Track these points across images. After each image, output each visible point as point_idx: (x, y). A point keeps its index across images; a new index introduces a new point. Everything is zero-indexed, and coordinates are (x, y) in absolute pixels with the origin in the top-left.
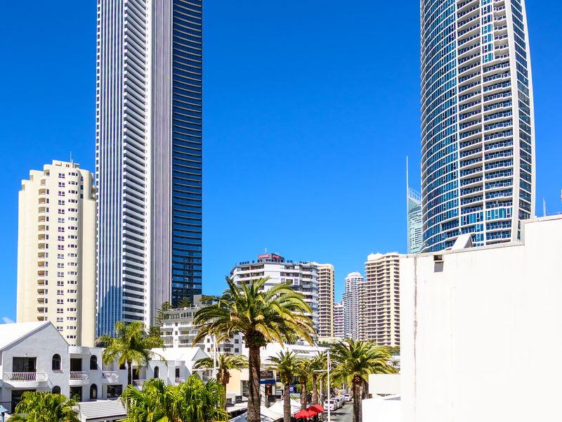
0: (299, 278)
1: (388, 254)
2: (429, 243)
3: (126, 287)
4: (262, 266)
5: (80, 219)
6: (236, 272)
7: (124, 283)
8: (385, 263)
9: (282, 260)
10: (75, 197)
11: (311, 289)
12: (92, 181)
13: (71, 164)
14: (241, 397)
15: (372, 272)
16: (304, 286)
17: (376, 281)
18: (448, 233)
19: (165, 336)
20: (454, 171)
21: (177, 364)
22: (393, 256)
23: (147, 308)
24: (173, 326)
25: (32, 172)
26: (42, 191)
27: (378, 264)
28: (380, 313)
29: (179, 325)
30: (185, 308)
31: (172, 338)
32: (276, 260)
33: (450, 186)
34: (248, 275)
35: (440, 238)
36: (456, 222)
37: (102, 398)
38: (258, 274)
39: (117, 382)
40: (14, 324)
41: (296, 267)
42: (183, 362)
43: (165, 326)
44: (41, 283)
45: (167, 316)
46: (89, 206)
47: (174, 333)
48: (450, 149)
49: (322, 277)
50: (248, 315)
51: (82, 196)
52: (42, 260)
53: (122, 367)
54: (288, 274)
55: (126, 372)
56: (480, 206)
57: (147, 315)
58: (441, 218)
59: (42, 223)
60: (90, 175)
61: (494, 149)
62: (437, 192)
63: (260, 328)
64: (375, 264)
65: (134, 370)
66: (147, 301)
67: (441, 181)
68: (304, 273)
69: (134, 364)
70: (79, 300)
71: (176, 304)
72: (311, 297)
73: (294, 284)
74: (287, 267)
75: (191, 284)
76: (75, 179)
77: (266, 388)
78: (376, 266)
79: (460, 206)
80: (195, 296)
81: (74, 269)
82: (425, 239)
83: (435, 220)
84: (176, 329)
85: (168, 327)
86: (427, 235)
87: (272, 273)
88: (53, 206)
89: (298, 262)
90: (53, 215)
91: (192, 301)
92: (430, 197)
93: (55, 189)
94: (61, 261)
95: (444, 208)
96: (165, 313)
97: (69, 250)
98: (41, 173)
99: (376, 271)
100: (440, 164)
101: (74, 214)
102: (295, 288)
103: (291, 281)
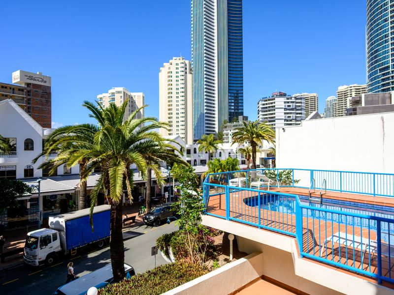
0: (294, 104)
1: (351, 86)
2: (371, 80)
3: (207, 113)
4: (274, 99)
5: (185, 84)
6: (260, 103)
7: (205, 111)
8: (349, 91)
9: (285, 95)
10: (183, 73)
11: (301, 109)
12: (190, 65)
16: (297, 108)
17: (344, 101)
18: (383, 74)
19: (225, 136)
20: (386, 39)
21: (229, 151)
22: (354, 87)
24: (229, 131)
25: (165, 64)
26: (169, 72)
27: (344, 91)
29: (232, 131)
30: (235, 123)
31: (228, 137)
32: (282, 95)
33: (385, 47)
34: (267, 104)
35: (378, 77)
36: (388, 68)
37: (199, 165)
38: (272, 103)
39: (204, 159)
41: (292, 98)
42: (232, 150)
44: (169, 114)
45: (226, 127)
46: (189, 76)
47: (229, 135)
48: (385, 26)
51: (186, 73)
52: (169, 103)
53: (206, 152)
54: (288, 102)
55: (208, 154)
57: (217, 126)
58: (379, 66)
59: (169, 87)
60: (189, 62)
62: (376, 51)
63: (254, 140)
64: (342, 92)
65: (211, 154)
66: (216, 119)
67: (378, 45)
68: (297, 101)
69: (211, 151)
70: (186, 121)
71: (230, 121)
72: (301, 113)
74: (288, 99)
75: (238, 109)
76: (183, 65)
79: (390, 59)
80: (239, 116)
81: (183, 107)
82: (369, 78)
83: (375, 67)
84: (230, 133)
85: (227, 132)
86: (370, 76)
87: (280, 102)
88: (174, 79)
89: (294, 96)
90: (174, 83)
91: (238, 119)
92: (372, 54)
93: (174, 71)
94: (177, 103)
95: (380, 60)
96: (225, 125)
97: (181, 98)
98: (169, 64)
99: (343, 95)
100: (378, 35)
101: (183, 82)
102: (292, 109)
103: (289, 106)
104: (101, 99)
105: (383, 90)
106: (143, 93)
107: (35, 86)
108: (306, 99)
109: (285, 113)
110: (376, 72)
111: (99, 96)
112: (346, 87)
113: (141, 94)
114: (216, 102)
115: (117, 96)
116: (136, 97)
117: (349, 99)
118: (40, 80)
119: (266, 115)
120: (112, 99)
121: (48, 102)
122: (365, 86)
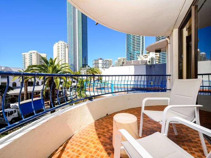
0: (105, 62)
3: (74, 64)
5: (65, 52)
6: (94, 61)
7: (73, 63)
10: (64, 48)
12: (67, 45)
20: (131, 44)
23: (78, 68)
24: (83, 71)
25: (56, 43)
26: (58, 47)
31: (82, 73)
32: (101, 59)
34: (96, 62)
35: (129, 56)
36: (131, 53)
38: (98, 62)
45: (81, 69)
46: (67, 49)
48: (131, 40)
52: (58, 59)
56: (135, 50)
57: (78, 69)
59: (58, 53)
60: (67, 43)
61: (138, 41)
62: (128, 48)
66: (78, 66)
67: (129, 46)
71: (83, 67)
72: (107, 66)
74: (103, 60)
75: (86, 63)
76: (64, 44)
81: (64, 61)
86: (127, 55)
87: (100, 61)
88: (60, 49)
89: (105, 60)
90: (60, 51)
91: (86, 67)
92: (127, 49)
93: (60, 46)
95: (129, 51)
97: (63, 57)
98: (58, 43)
99: (119, 61)
100: (129, 43)
102: (104, 64)
103: (103, 63)
105: (130, 60)
106: (46, 54)
108: (108, 61)
109: (102, 65)
110: (128, 54)
111: (23, 54)
112: (120, 58)
114: (78, 60)
115: (33, 55)
117: (121, 62)
119: (96, 66)
120: (31, 55)
122: (125, 58)
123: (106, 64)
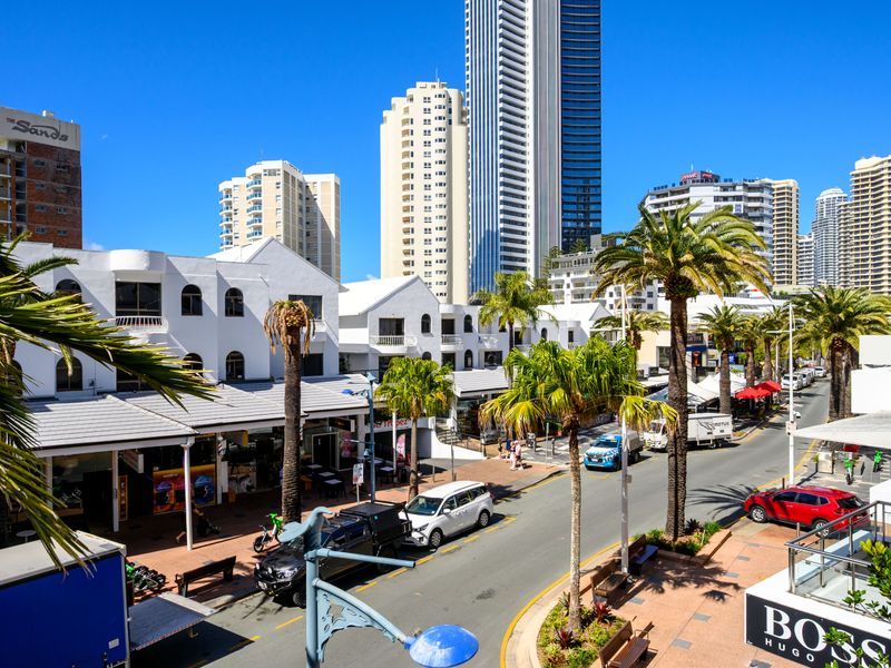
0: (742, 203)
3: (504, 230)
4: (687, 190)
5: (448, 151)
6: (649, 201)
7: (501, 225)
8: (886, 171)
9: (715, 179)
10: (442, 124)
11: (761, 218)
12: (462, 101)
13: (437, 84)
14: (657, 369)
15: (863, 186)
16: (750, 214)
17: (870, 199)
19: (553, 290)
21: (570, 325)
23: (530, 256)
24: (564, 277)
25: (394, 100)
26: (405, 122)
27: (873, 172)
28: (876, 248)
29: (572, 276)
30: (580, 253)
31: (563, 293)
32: (707, 179)
34: (666, 204)
37: (479, 368)
38: (680, 202)
39: (495, 348)
40: (377, 281)
41: (737, 188)
42: (578, 323)
43: (553, 278)
44: (406, 231)
45: (556, 265)
46: (459, 133)
47: (565, 286)
49: (778, 200)
50: (669, 255)
51: (450, 122)
52: (406, 204)
53: (503, 330)
54: (725, 199)
55: (507, 335)
57: (530, 265)
59: (406, 160)
60: (460, 94)
63: (687, 272)
64: (868, 173)
65: (517, 333)
66: (530, 247)
68: (751, 195)
69: (517, 325)
70: (449, 250)
71: (567, 249)
72: (761, 229)
73: (734, 212)
74: (725, 189)
75: (587, 221)
76: (442, 101)
77: (693, 357)
78: (870, 176)
80: (592, 237)
81: (443, 212)
84: (567, 280)
85: (558, 278)
88: (419, 138)
89: (739, 181)
90: (419, 149)
91: (588, 244)
93: (419, 117)
94: (428, 204)
96: (553, 260)
97: (436, 190)
98: (405, 99)
99: (869, 183)
101: (442, 146)
104: (229, 191)
106: (337, 175)
107: (36, 148)
111: (223, 186)
113: (331, 178)
114: (530, 202)
115: (268, 184)
116: (318, 186)
118: (50, 132)
120: (255, 190)
121: (73, 193)
123: (755, 218)
